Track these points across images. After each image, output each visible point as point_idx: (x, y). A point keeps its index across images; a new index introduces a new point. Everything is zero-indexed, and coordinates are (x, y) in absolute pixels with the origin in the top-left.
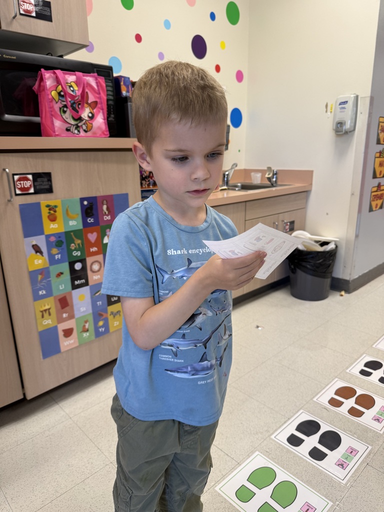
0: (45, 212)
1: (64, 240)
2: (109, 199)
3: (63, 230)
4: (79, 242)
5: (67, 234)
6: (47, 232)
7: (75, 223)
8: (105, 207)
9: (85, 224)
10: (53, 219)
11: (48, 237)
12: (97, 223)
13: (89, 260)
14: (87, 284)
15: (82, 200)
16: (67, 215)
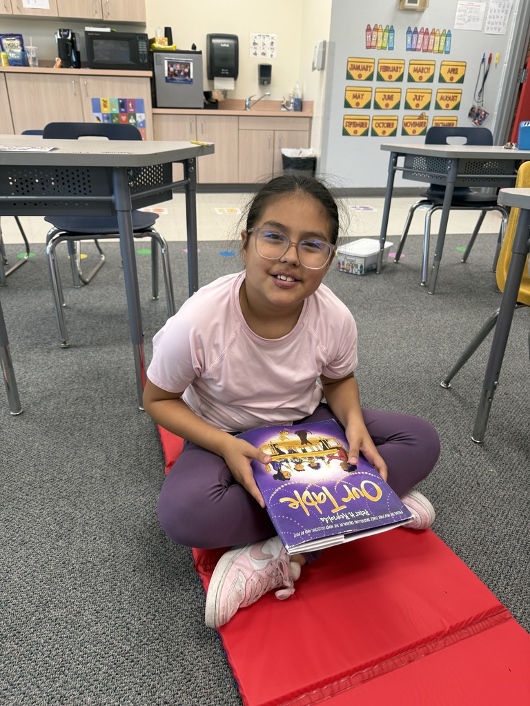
0: (102, 103)
1: (110, 116)
2: (133, 101)
3: (109, 112)
4: (117, 119)
5: (112, 114)
6: (103, 112)
7: (116, 110)
8: (130, 105)
9: (120, 111)
10: (105, 106)
11: (103, 114)
12: (126, 112)
15: (119, 99)
16: (112, 106)
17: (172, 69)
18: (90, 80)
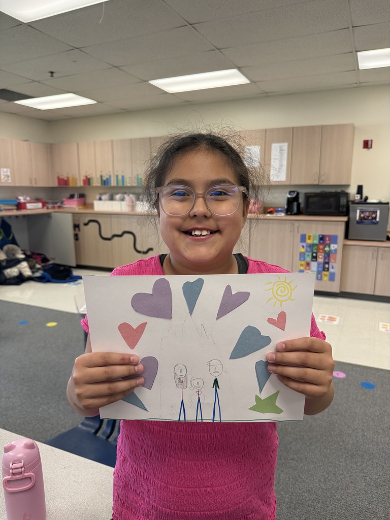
0: (307, 237)
1: (311, 246)
2: (330, 236)
4: (316, 247)
5: (313, 244)
6: (307, 242)
7: (316, 242)
8: (327, 239)
9: (320, 243)
10: (309, 239)
13: (319, 254)
14: (316, 261)
15: (320, 235)
16: (314, 239)
17: (362, 215)
18: (302, 224)
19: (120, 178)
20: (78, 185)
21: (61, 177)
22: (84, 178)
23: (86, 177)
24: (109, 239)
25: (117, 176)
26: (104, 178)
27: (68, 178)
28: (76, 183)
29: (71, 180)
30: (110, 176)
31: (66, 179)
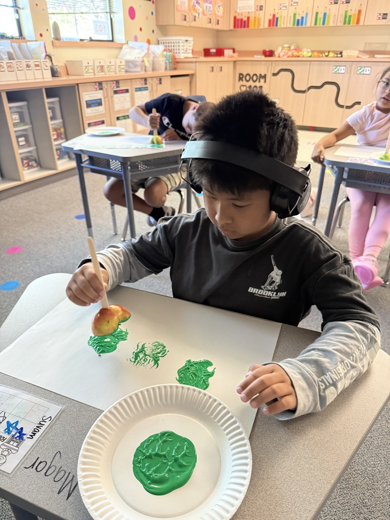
19: (321, 16)
20: (262, 27)
21: (239, 17)
22: (271, 18)
23: (274, 15)
24: (304, 92)
25: (317, 13)
26: (298, 17)
27: (248, 18)
28: (259, 25)
29: (251, 20)
30: (307, 14)
31: (245, 19)
